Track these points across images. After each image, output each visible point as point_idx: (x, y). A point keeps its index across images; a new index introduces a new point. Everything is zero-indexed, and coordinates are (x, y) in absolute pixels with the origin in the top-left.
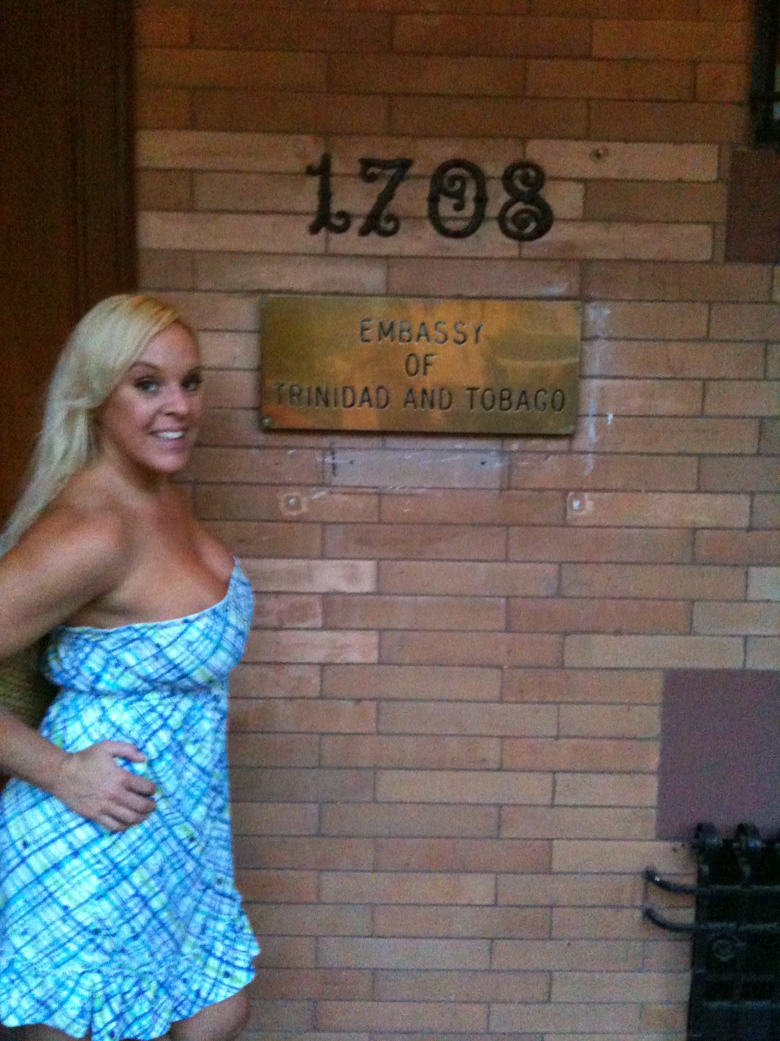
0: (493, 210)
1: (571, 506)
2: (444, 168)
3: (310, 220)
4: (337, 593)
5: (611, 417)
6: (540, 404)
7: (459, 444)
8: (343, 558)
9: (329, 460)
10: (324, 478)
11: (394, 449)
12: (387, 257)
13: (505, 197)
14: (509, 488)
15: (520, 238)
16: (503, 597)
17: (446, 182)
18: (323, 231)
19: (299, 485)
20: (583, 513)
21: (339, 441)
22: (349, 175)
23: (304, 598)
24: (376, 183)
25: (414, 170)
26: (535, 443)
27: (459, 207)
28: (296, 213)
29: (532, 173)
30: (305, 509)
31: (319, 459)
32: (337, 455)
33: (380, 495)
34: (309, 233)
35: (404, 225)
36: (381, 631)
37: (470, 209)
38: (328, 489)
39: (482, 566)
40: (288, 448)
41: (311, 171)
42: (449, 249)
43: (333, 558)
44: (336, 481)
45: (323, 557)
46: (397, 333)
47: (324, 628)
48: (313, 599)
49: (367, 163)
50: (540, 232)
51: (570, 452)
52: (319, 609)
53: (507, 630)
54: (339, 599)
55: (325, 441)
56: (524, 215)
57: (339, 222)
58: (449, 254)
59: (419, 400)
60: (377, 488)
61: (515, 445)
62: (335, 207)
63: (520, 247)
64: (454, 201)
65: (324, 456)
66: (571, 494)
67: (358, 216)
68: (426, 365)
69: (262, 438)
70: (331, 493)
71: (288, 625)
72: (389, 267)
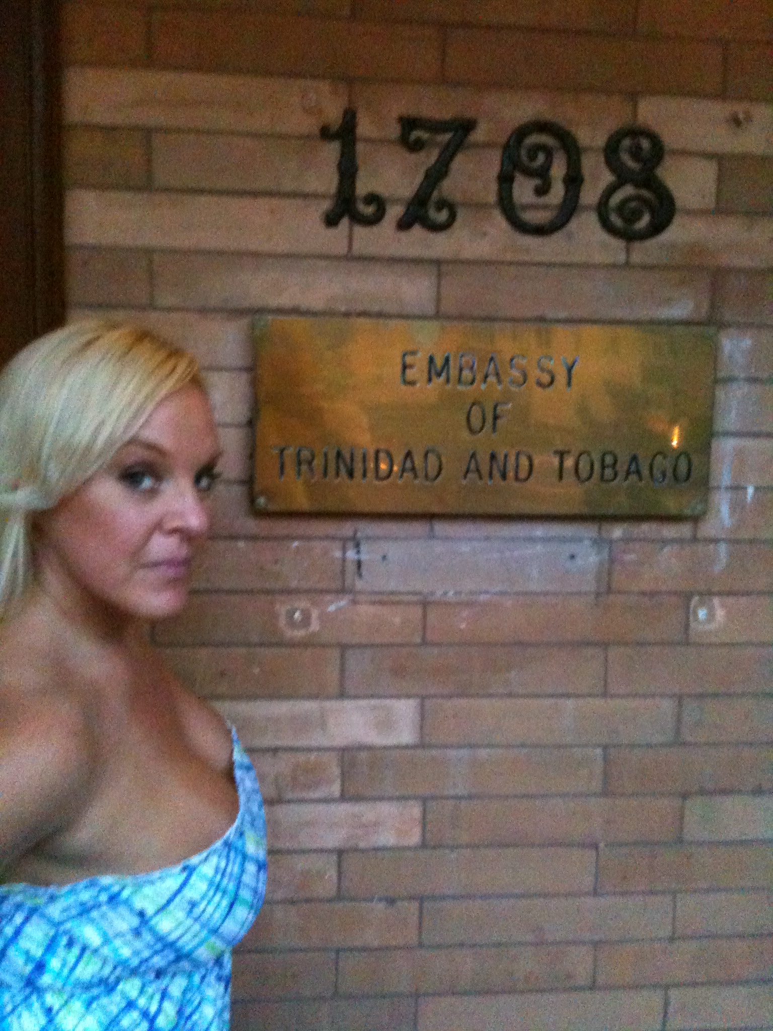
0: (590, 195)
1: (695, 614)
2: (521, 133)
3: (326, 205)
4: (362, 747)
5: (750, 491)
6: (657, 474)
7: (539, 530)
8: (372, 696)
9: (351, 554)
10: (344, 581)
11: (447, 538)
12: (438, 263)
13: (608, 178)
14: (609, 591)
15: (629, 236)
16: (599, 746)
17: (523, 153)
18: (345, 222)
19: (308, 591)
20: (713, 626)
21: (366, 528)
22: (383, 141)
23: (313, 757)
24: (422, 154)
25: (479, 135)
26: (646, 529)
27: (542, 191)
28: (306, 196)
29: (645, 144)
30: (315, 626)
31: (338, 554)
32: (364, 548)
33: (425, 604)
34: (323, 225)
35: (461, 214)
36: (424, 800)
37: (557, 192)
38: (350, 597)
39: (570, 703)
40: (291, 538)
41: (326, 134)
42: (528, 251)
43: (356, 697)
44: (359, 585)
45: (342, 695)
46: (454, 372)
47: (344, 797)
48: (326, 757)
49: (409, 124)
50: (657, 228)
51: (695, 539)
52: (336, 771)
53: (605, 793)
54: (363, 755)
55: (347, 528)
56: (633, 204)
57: (369, 210)
58: (526, 258)
59: (485, 468)
60: (420, 593)
61: (617, 532)
62: (363, 187)
63: (628, 251)
64: (537, 182)
65: (344, 550)
66: (696, 599)
67: (396, 201)
68: (496, 418)
69: (252, 525)
70: (354, 602)
71: (289, 795)
72: (439, 276)
